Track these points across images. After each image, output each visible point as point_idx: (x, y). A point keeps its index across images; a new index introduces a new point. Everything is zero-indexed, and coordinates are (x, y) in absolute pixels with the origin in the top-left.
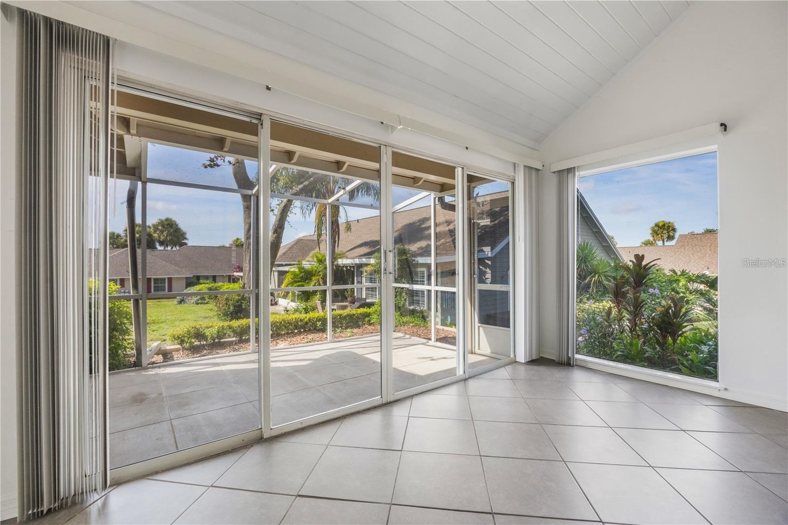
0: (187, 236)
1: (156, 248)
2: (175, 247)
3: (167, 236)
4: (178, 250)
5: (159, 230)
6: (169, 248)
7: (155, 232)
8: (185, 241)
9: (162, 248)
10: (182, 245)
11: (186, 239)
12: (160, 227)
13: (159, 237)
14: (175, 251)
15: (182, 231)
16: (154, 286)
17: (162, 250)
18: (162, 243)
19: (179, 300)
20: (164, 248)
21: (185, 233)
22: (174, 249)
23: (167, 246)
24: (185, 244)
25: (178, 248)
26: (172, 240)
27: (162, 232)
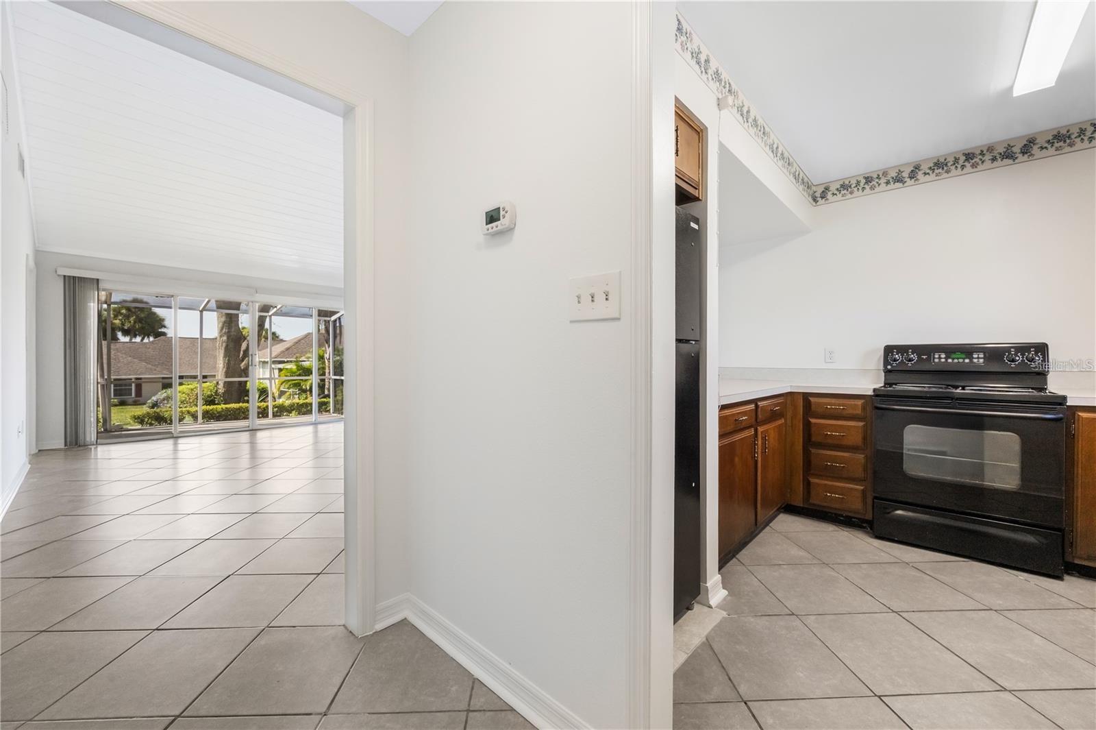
0: (166, 323)
1: (118, 339)
2: (148, 337)
3: (135, 322)
4: (152, 342)
5: (122, 314)
6: (138, 339)
7: (116, 317)
8: (163, 330)
9: (127, 339)
10: (158, 335)
11: (165, 327)
12: (124, 311)
13: (123, 324)
14: (145, 343)
15: (158, 316)
16: (114, 390)
17: (127, 342)
18: (126, 332)
19: (151, 405)
20: (131, 340)
21: (163, 320)
22: (146, 340)
23: (135, 336)
24: (164, 334)
25: (151, 339)
26: (143, 328)
27: (127, 317)
